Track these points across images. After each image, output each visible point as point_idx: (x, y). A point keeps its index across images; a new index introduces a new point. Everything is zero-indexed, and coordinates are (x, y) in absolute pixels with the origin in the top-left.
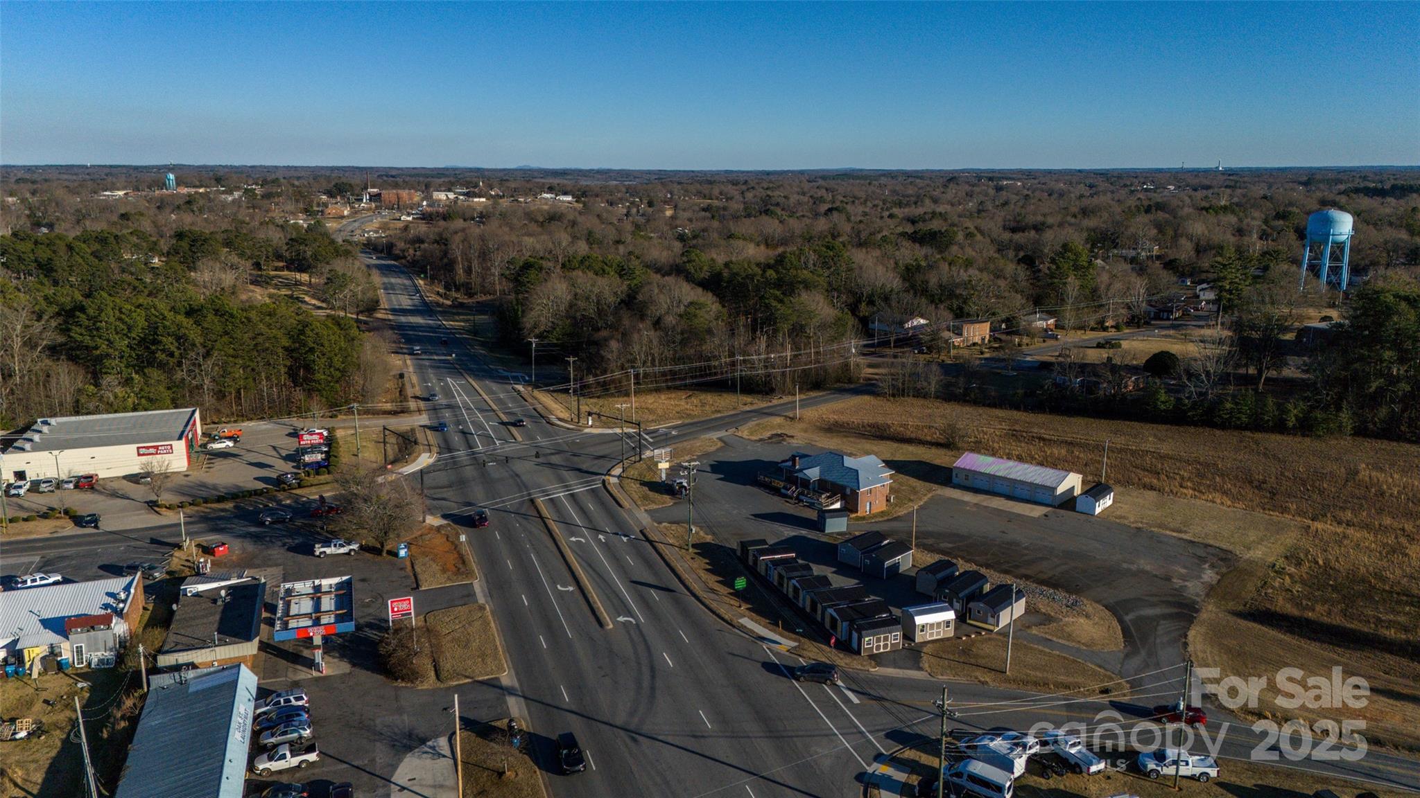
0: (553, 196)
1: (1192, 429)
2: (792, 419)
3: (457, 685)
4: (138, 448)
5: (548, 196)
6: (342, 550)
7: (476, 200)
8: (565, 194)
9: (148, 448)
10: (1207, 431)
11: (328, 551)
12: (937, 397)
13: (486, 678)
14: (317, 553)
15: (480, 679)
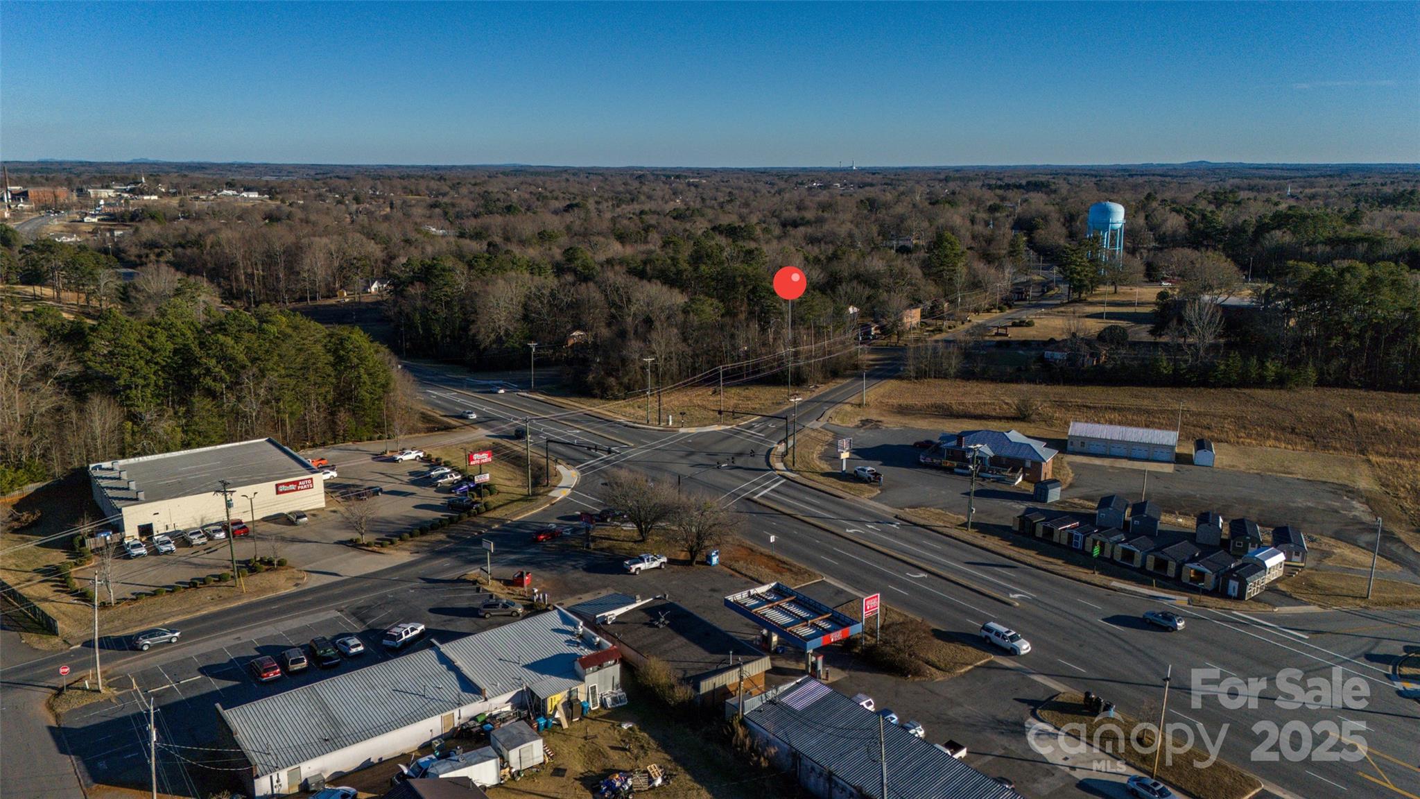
0: (235, 193)
1: (1190, 389)
2: (860, 405)
3: (966, 672)
4: (277, 486)
5: (230, 192)
6: (656, 564)
7: (146, 198)
8: (248, 190)
9: (287, 484)
10: (1205, 391)
11: (642, 566)
12: (956, 377)
13: (983, 662)
14: (633, 570)
15: (979, 663)
